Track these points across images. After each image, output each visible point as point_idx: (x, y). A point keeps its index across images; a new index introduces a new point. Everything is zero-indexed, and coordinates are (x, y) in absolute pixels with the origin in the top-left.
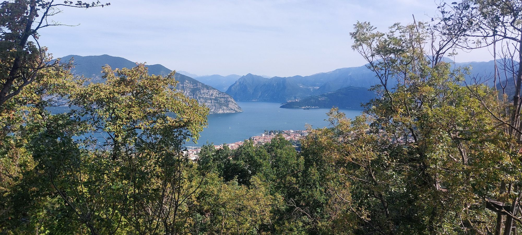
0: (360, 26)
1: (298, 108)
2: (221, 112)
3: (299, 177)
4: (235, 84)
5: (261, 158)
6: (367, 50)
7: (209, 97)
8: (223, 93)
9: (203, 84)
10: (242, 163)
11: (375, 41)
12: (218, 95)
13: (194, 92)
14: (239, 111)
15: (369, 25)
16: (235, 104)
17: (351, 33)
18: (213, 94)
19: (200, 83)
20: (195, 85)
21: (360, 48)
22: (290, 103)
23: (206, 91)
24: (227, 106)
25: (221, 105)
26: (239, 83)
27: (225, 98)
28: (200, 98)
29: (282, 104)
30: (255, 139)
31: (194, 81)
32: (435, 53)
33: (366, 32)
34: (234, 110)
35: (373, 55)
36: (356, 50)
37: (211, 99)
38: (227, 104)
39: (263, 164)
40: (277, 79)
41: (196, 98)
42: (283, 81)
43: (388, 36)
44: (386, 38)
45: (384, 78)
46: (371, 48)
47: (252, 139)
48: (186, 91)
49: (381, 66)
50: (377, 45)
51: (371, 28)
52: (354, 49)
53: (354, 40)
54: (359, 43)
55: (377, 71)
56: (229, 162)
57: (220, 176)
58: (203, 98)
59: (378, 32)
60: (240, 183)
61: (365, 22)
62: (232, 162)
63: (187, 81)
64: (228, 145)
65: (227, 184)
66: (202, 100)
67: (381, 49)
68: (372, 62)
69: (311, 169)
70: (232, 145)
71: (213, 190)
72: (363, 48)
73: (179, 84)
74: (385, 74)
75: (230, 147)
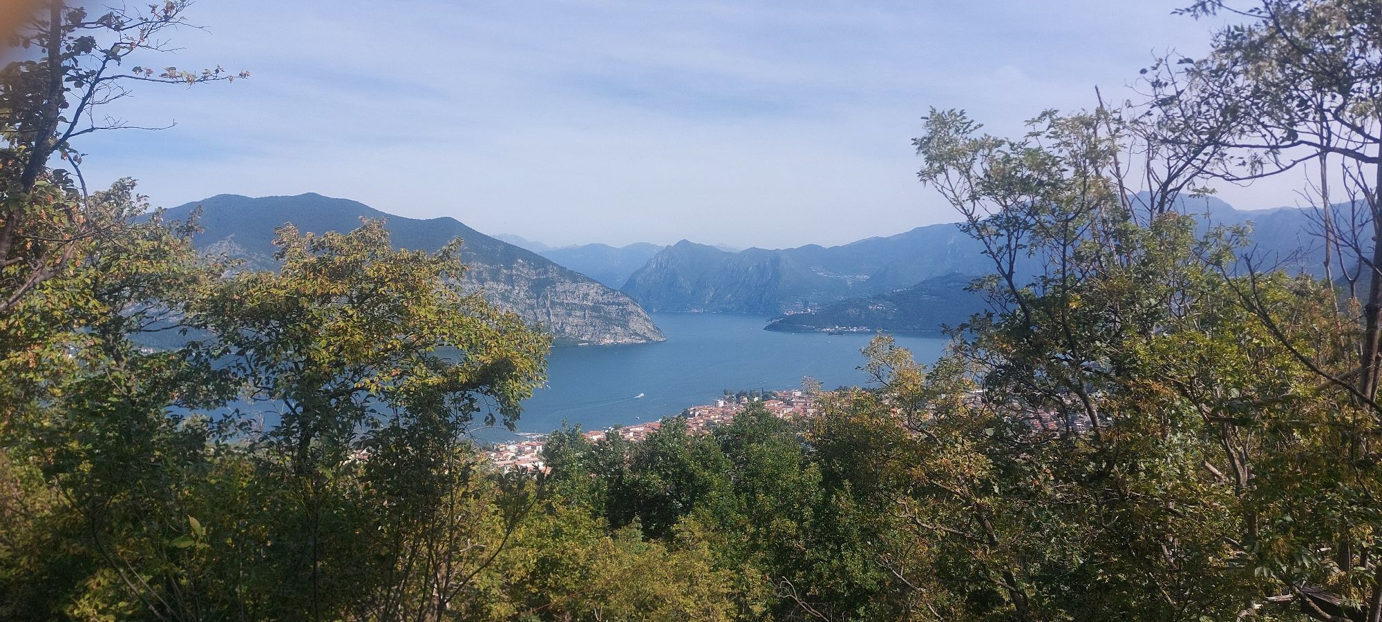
0: (939, 121)
1: (812, 331)
2: (608, 340)
3: (806, 520)
4: (646, 266)
5: (706, 467)
6: (961, 184)
7: (576, 301)
8: (614, 291)
9: (562, 269)
10: (655, 479)
11: (979, 159)
12: (602, 296)
13: (538, 288)
14: (655, 338)
15: (964, 118)
16: (647, 320)
17: (915, 140)
18: (588, 294)
19: (555, 265)
20: (541, 270)
21: (941, 177)
22: (790, 316)
23: (568, 286)
24: (625, 325)
25: (608, 321)
26: (657, 265)
27: (619, 304)
28: (553, 304)
29: (772, 319)
30: (697, 414)
31: (538, 261)
32: (1156, 187)
33: (955, 135)
34: (643, 337)
35: (974, 197)
36: (929, 182)
37: (582, 308)
38: (623, 320)
39: (711, 483)
40: (755, 254)
41: (544, 306)
42: (774, 258)
43: (1012, 145)
44: (1009, 152)
45: (1007, 256)
46: (969, 178)
47: (691, 413)
48: (518, 286)
49: (997, 225)
50: (985, 171)
51: (969, 125)
52: (925, 181)
53: (926, 156)
54: (938, 165)
55: (987, 239)
56: (621, 478)
57: (595, 516)
58: (562, 304)
59: (986, 135)
60: (649, 535)
61: (952, 111)
62: (628, 477)
63: (520, 261)
64: (628, 431)
65: (614, 537)
66: (558, 310)
67: (996, 180)
68: (973, 216)
69: (838, 498)
70: (638, 429)
71: (575, 554)
72: (947, 177)
73: (499, 270)
74: (1008, 246)
75: (631, 434)
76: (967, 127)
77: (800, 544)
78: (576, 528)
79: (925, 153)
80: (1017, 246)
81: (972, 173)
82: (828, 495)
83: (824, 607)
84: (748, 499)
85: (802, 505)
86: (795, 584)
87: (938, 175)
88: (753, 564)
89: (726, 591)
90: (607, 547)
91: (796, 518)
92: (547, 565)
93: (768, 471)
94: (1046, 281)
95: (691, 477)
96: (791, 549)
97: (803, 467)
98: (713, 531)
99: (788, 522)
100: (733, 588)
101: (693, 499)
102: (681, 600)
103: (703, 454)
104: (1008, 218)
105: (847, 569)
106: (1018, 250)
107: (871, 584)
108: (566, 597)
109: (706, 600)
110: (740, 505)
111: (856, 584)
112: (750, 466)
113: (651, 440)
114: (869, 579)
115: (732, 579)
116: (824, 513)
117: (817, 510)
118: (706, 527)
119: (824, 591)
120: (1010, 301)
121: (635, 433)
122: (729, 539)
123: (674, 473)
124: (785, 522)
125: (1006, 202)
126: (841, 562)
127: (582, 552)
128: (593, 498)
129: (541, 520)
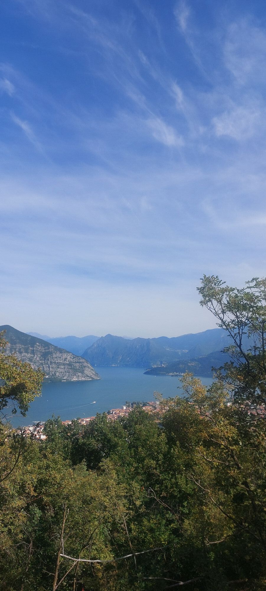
0: (207, 280)
1: (163, 375)
2: (75, 379)
3: (160, 460)
4: (92, 346)
5: (116, 436)
6: (218, 306)
7: (61, 362)
8: (78, 357)
9: (56, 347)
10: (93, 441)
11: (225, 296)
12: (73, 359)
13: (45, 355)
14: (95, 378)
15: (218, 279)
16: (92, 370)
17: (198, 288)
18: (67, 358)
19: (53, 345)
20: (47, 348)
21: (210, 304)
22: (155, 368)
23: (58, 354)
24: (82, 372)
25: (75, 370)
26: (97, 345)
27: (80, 363)
28: (51, 363)
29: (147, 370)
30: (114, 412)
31: (45, 344)
33: (214, 286)
34: (91, 377)
35: (223, 312)
37: (64, 364)
38: (82, 369)
39: (118, 443)
40: (140, 340)
41: (47, 364)
42: (147, 342)
43: (238, 290)
44: (237, 293)
45: (238, 337)
46: (221, 304)
47: (111, 412)
48: (36, 355)
49: (234, 324)
50: (228, 301)
51: (220, 282)
52: (203, 305)
53: (202, 295)
54: (208, 298)
55: (230, 330)
56: (78, 441)
57: (65, 459)
58: (55, 363)
59: (227, 286)
60: (89, 467)
61: (213, 276)
62: (81, 441)
63: (38, 344)
64: (83, 421)
65: (74, 469)
66: (54, 365)
67: (232, 305)
68: (224, 320)
69: (174, 450)
70: (87, 420)
71: (55, 477)
72: (212, 304)
73: (29, 347)
74: (239, 333)
75: (84, 422)
76: (219, 283)
77: (157, 472)
78: (56, 465)
79: (202, 293)
80: (242, 333)
81: (222, 302)
82: (170, 448)
83: (168, 502)
84: (134, 451)
85: (158, 453)
86: (156, 491)
87: (208, 303)
88: (137, 482)
89: (123, 494)
90: (70, 474)
91: (156, 459)
92: (42, 483)
93: (143, 438)
94: (256, 348)
95: (109, 441)
96: (153, 474)
97: (159, 435)
98: (119, 466)
99: (152, 462)
100: (127, 493)
101: (110, 451)
102: (103, 499)
103: (115, 430)
104: (238, 321)
105: (179, 483)
106: (243, 334)
107: (189, 491)
108: (50, 498)
109: (114, 499)
110: (131, 454)
111: (183, 491)
112: (136, 436)
113: (92, 423)
114: (188, 488)
115: (126, 489)
116: (168, 456)
117: (165, 455)
118: (116, 464)
119: (168, 494)
120: (241, 357)
121: (85, 421)
122: (126, 470)
123: (101, 439)
124: (151, 461)
125: (237, 314)
126: (176, 480)
127: (58, 476)
128: (65, 451)
129: (41, 461)
